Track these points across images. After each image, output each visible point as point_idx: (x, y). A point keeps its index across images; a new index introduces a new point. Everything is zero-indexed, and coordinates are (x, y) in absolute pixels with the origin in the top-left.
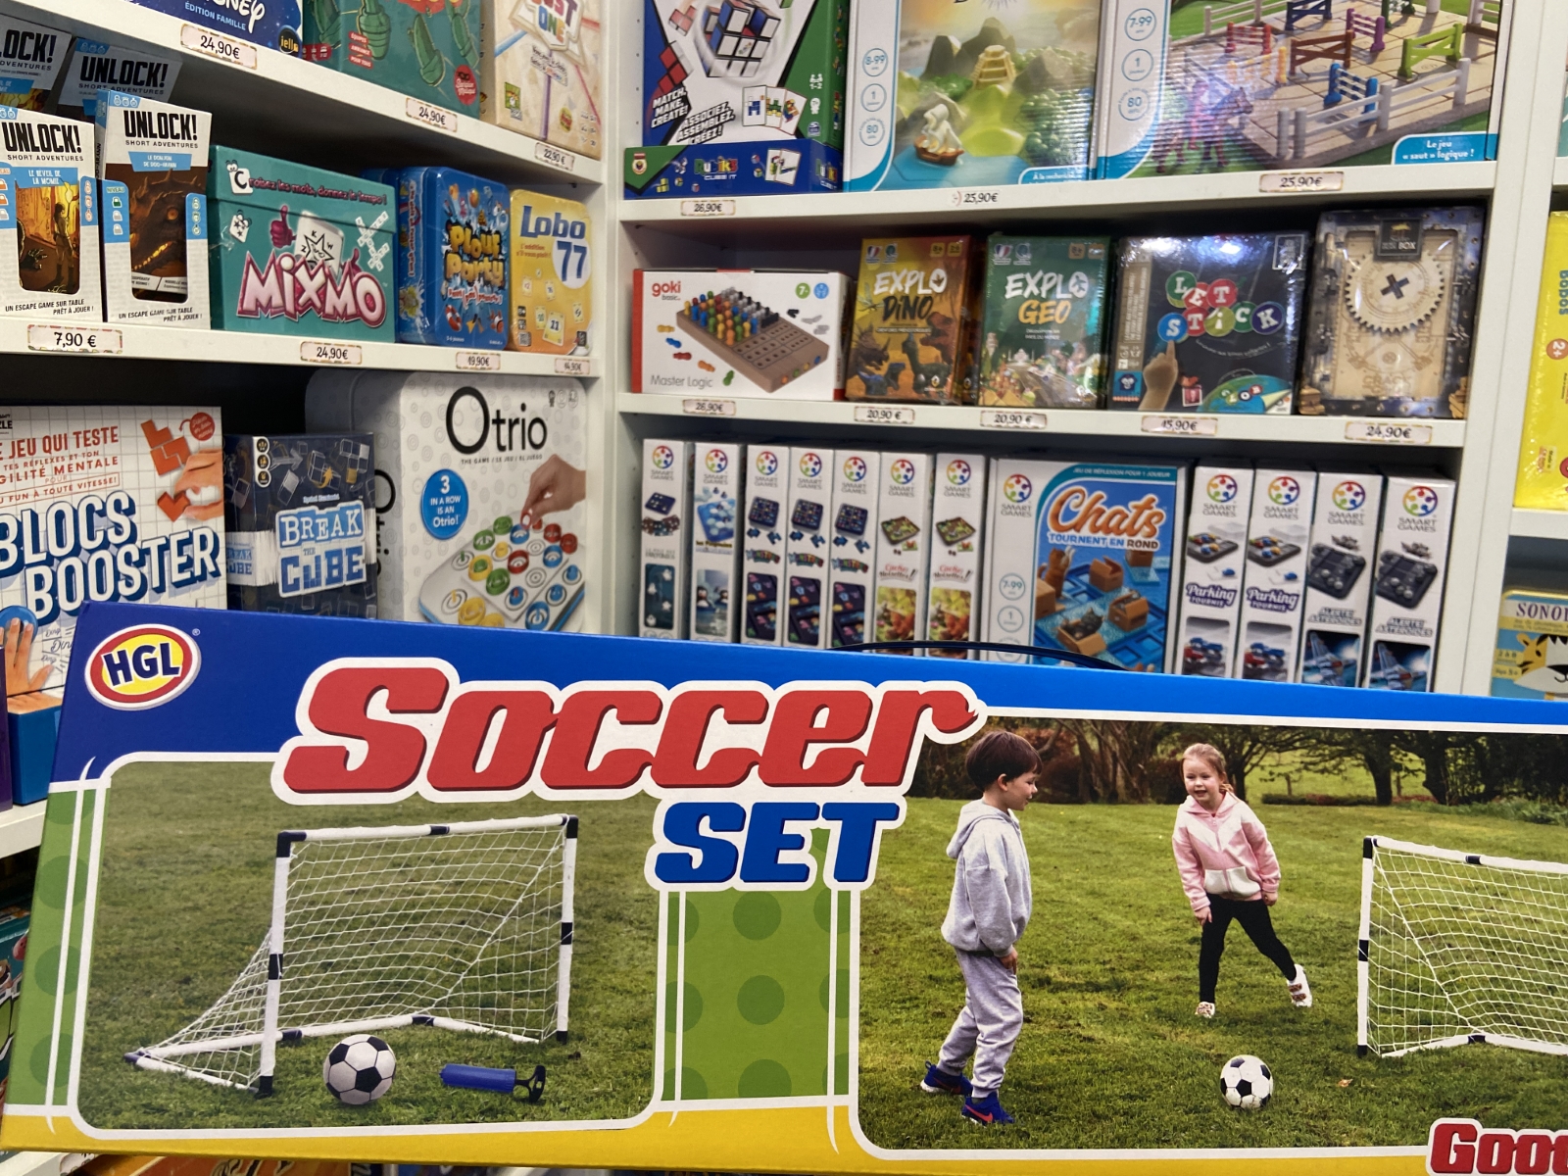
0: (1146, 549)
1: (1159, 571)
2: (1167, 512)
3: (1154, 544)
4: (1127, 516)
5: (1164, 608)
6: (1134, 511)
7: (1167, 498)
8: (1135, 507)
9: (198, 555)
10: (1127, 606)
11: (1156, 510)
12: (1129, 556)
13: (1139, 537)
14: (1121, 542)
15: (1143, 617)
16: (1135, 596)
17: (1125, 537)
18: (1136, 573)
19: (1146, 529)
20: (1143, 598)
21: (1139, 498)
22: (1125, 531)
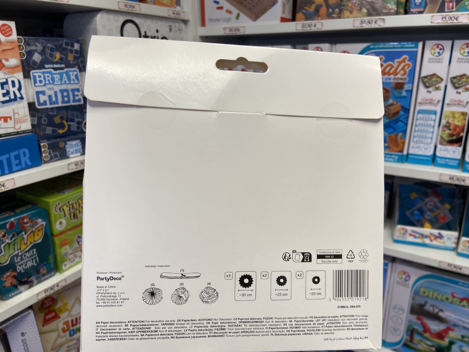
0: (401, 81)
1: (407, 91)
2: (412, 63)
3: (405, 79)
4: (393, 67)
5: (408, 108)
6: (397, 64)
7: (413, 56)
8: (398, 62)
9: (12, 90)
10: (391, 108)
11: (407, 62)
12: (393, 85)
13: (399, 76)
14: (390, 79)
15: (398, 113)
16: (395, 103)
17: (392, 76)
18: (396, 93)
19: (402, 72)
20: (399, 104)
21: (399, 57)
22: (392, 73)
